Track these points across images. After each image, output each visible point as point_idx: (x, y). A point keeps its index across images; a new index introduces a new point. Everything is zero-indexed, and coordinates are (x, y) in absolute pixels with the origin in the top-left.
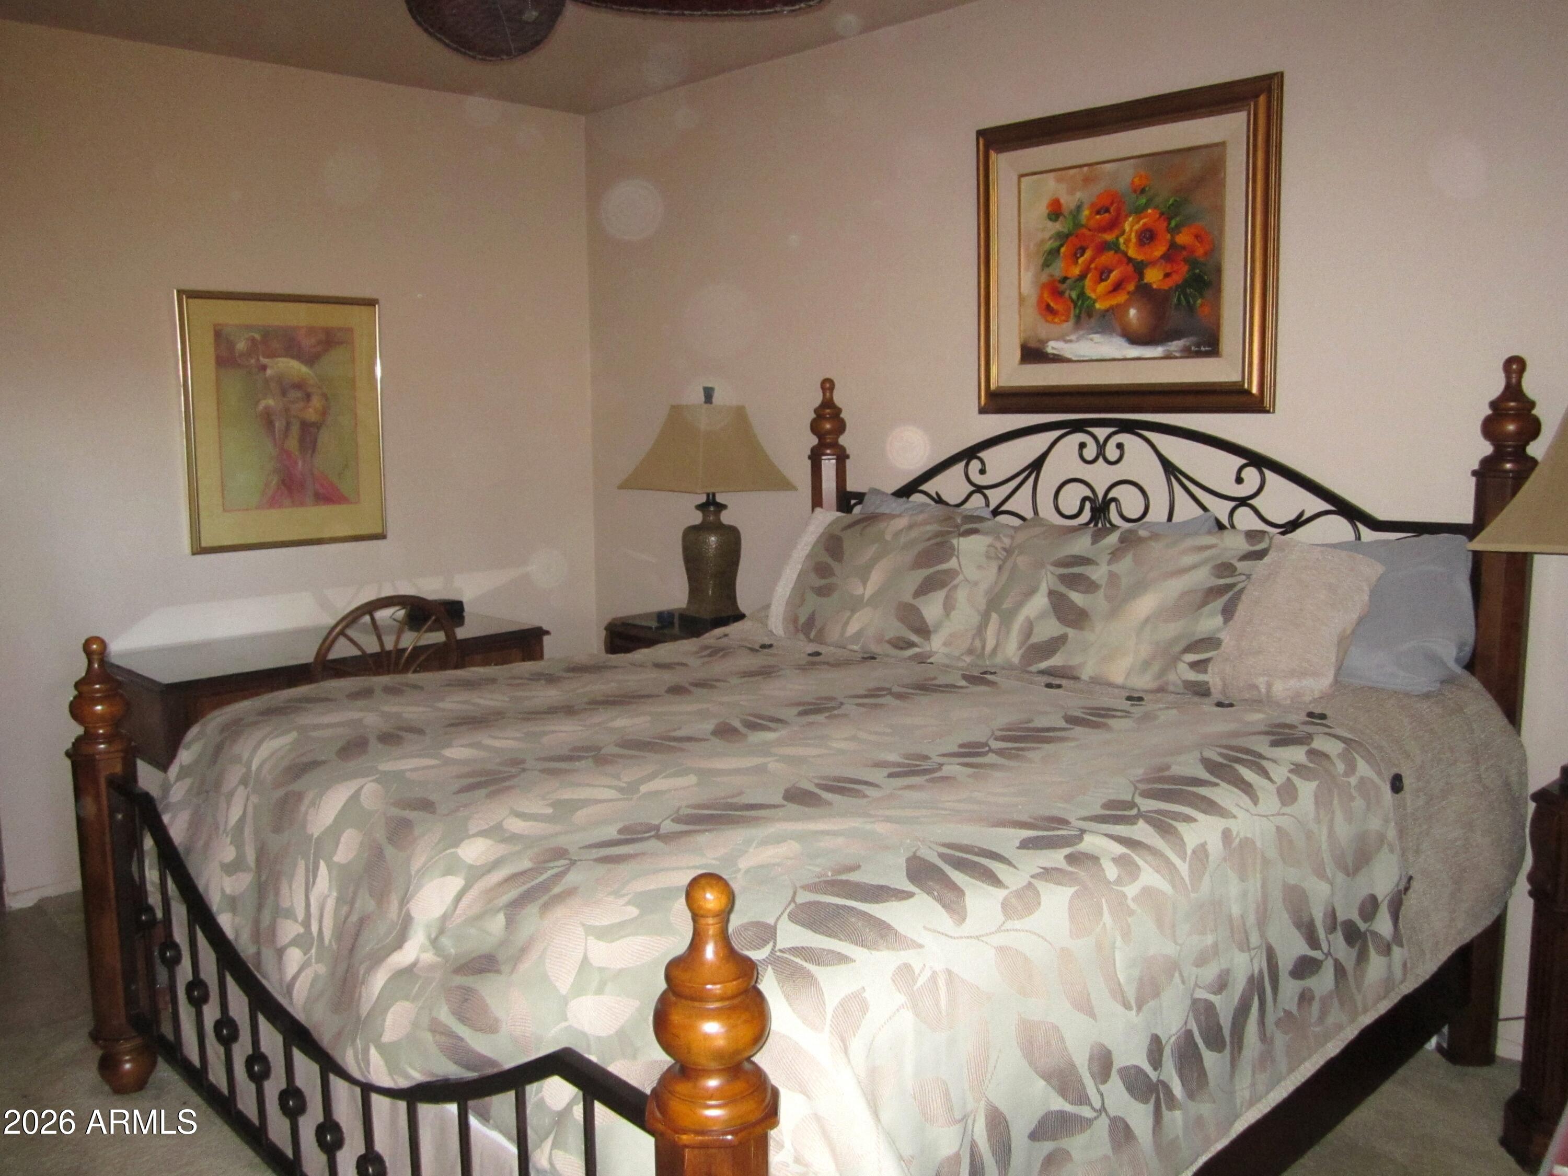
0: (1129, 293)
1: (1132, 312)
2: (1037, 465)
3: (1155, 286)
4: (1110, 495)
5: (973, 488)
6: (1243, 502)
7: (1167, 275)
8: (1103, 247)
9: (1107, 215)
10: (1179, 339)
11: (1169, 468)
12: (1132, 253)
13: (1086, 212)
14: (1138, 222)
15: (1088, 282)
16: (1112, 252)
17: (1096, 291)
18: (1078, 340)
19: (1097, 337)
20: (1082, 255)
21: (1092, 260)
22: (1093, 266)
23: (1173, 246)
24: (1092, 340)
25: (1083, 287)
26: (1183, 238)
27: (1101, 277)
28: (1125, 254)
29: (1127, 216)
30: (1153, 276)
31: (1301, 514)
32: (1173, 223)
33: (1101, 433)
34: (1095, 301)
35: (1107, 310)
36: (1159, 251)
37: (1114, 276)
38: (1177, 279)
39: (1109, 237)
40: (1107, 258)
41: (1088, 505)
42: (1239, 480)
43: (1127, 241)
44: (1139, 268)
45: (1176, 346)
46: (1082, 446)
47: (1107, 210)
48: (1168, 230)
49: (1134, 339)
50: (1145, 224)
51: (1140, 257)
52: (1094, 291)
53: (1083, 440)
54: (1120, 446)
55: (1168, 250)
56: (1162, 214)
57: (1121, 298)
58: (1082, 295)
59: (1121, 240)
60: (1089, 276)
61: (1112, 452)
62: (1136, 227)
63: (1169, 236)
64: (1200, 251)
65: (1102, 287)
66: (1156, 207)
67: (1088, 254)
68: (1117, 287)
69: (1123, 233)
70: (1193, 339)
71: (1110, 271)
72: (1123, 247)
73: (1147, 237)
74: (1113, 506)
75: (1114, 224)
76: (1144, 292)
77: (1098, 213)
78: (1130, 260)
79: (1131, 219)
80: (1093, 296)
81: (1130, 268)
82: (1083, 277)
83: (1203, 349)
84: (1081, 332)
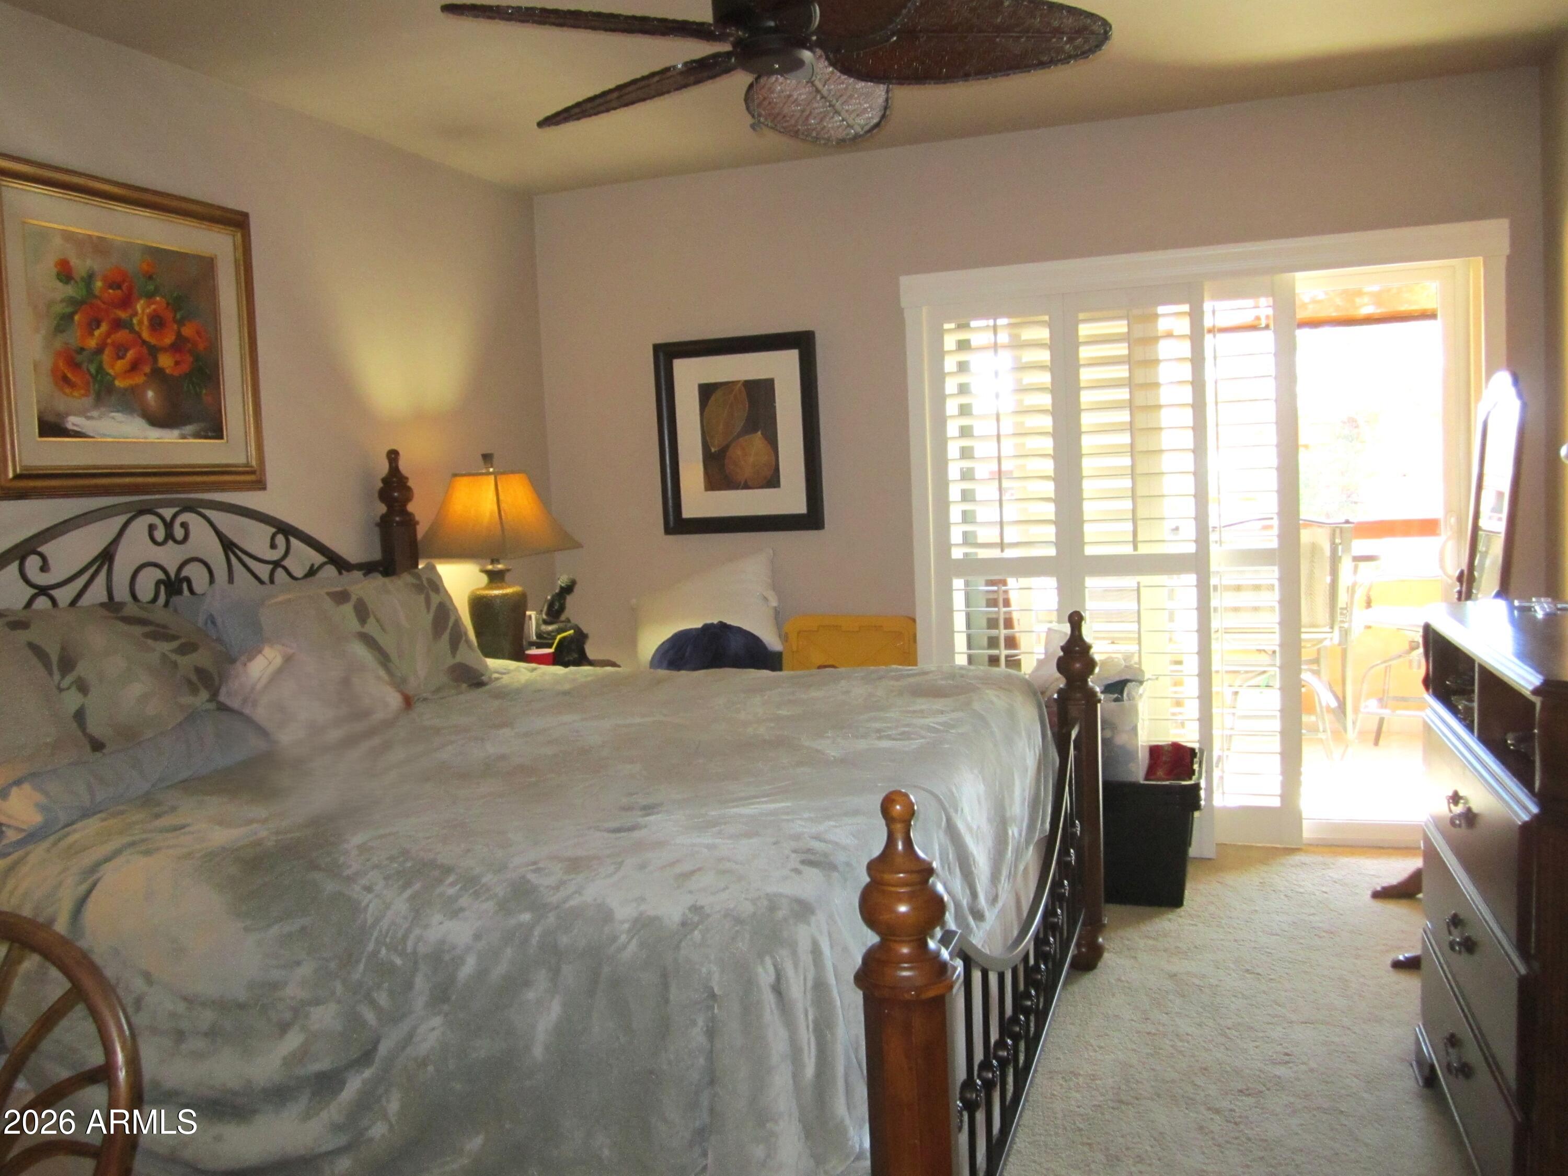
0: (145, 374)
1: (150, 394)
2: (108, 553)
3: (168, 371)
4: (184, 573)
5: (35, 591)
6: (277, 564)
7: (177, 363)
8: (117, 325)
9: (119, 292)
10: (190, 423)
11: (227, 545)
12: (146, 335)
13: (99, 284)
14: (149, 306)
15: (106, 357)
16: (127, 331)
17: (116, 367)
18: (100, 418)
19: (118, 416)
20: (98, 327)
21: (108, 334)
22: (109, 341)
23: (179, 335)
24: (113, 418)
25: (101, 363)
26: (187, 331)
27: (117, 354)
28: (139, 335)
29: (139, 299)
30: (166, 361)
31: (313, 565)
32: (178, 316)
33: (168, 513)
34: (114, 379)
35: (126, 389)
36: (168, 340)
37: (130, 355)
38: (185, 368)
39: (123, 315)
40: (122, 336)
41: (162, 588)
42: (273, 546)
43: (141, 322)
44: (153, 351)
45: (189, 429)
46: (152, 528)
47: (119, 287)
48: (175, 321)
49: (156, 421)
50: (155, 310)
51: (153, 341)
52: (112, 367)
53: (151, 522)
54: (184, 525)
55: (176, 339)
56: (168, 304)
57: (139, 379)
58: (100, 369)
59: (135, 321)
60: (107, 351)
61: (179, 533)
62: (148, 311)
63: (175, 327)
64: (201, 346)
65: (121, 365)
66: (163, 297)
67: (104, 327)
68: (134, 367)
69: (135, 314)
70: (203, 425)
71: (127, 350)
72: (137, 328)
73: (157, 323)
74: (185, 586)
75: (126, 302)
76: (158, 374)
77: (111, 287)
78: (144, 342)
79: (142, 302)
80: (111, 372)
81: (145, 350)
82: (99, 350)
83: (210, 434)
84: (103, 409)
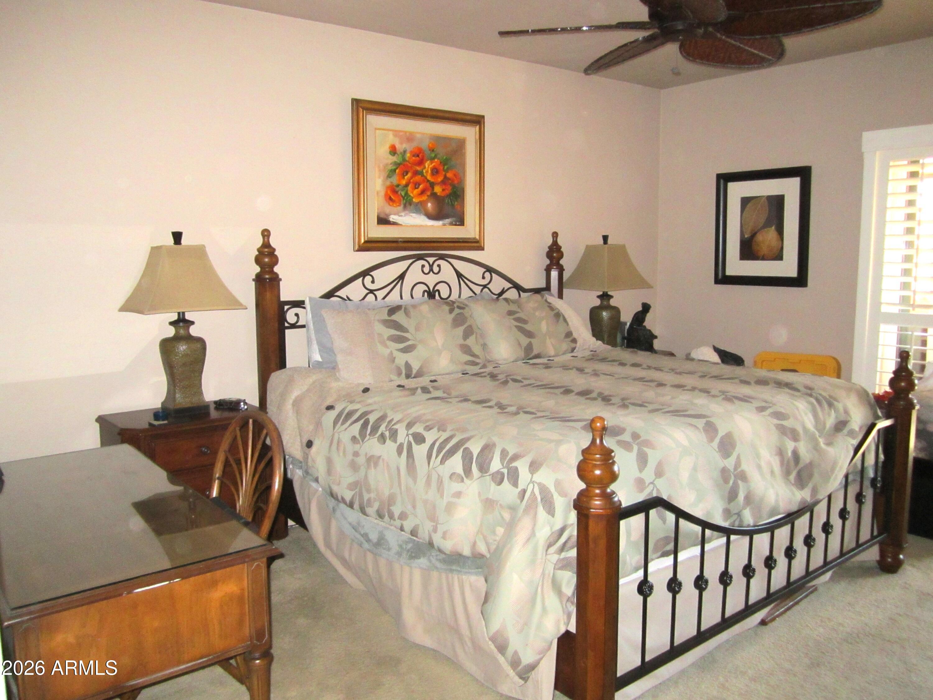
0: (428, 196)
1: (429, 205)
2: (402, 277)
3: (438, 194)
4: (436, 288)
5: (368, 291)
6: (485, 286)
7: (443, 190)
8: (416, 173)
9: (418, 158)
10: (448, 218)
11: (459, 275)
12: (429, 178)
13: (408, 155)
14: (431, 164)
15: (409, 188)
16: (420, 176)
17: (413, 193)
18: (405, 216)
19: (414, 215)
20: (407, 174)
21: (412, 178)
22: (412, 181)
23: (445, 176)
24: (411, 216)
25: (407, 191)
26: (449, 175)
27: (415, 187)
28: (426, 178)
29: (427, 160)
30: (438, 190)
31: (504, 288)
32: (446, 167)
33: (431, 260)
34: (413, 198)
35: (418, 203)
36: (440, 179)
37: (421, 186)
38: (447, 192)
39: (418, 168)
40: (418, 178)
41: (426, 294)
42: (483, 278)
43: (427, 172)
44: (432, 185)
45: (447, 221)
46: (423, 266)
47: (418, 156)
48: (444, 170)
49: (431, 217)
50: (434, 166)
51: (432, 180)
52: (412, 192)
53: (424, 264)
54: (439, 266)
55: (444, 179)
56: (441, 163)
57: (424, 198)
58: (406, 194)
59: (424, 171)
60: (410, 185)
61: (436, 269)
62: (431, 166)
63: (444, 173)
64: (456, 182)
65: (416, 192)
66: (438, 159)
67: (409, 175)
68: (423, 192)
69: (425, 168)
70: (454, 219)
71: (419, 185)
72: (425, 174)
73: (435, 171)
74: (437, 294)
75: (421, 163)
76: (434, 195)
77: (414, 156)
78: (428, 181)
79: (428, 162)
80: (411, 195)
81: (428, 184)
82: (407, 185)
83: (458, 223)
84: (407, 212)
